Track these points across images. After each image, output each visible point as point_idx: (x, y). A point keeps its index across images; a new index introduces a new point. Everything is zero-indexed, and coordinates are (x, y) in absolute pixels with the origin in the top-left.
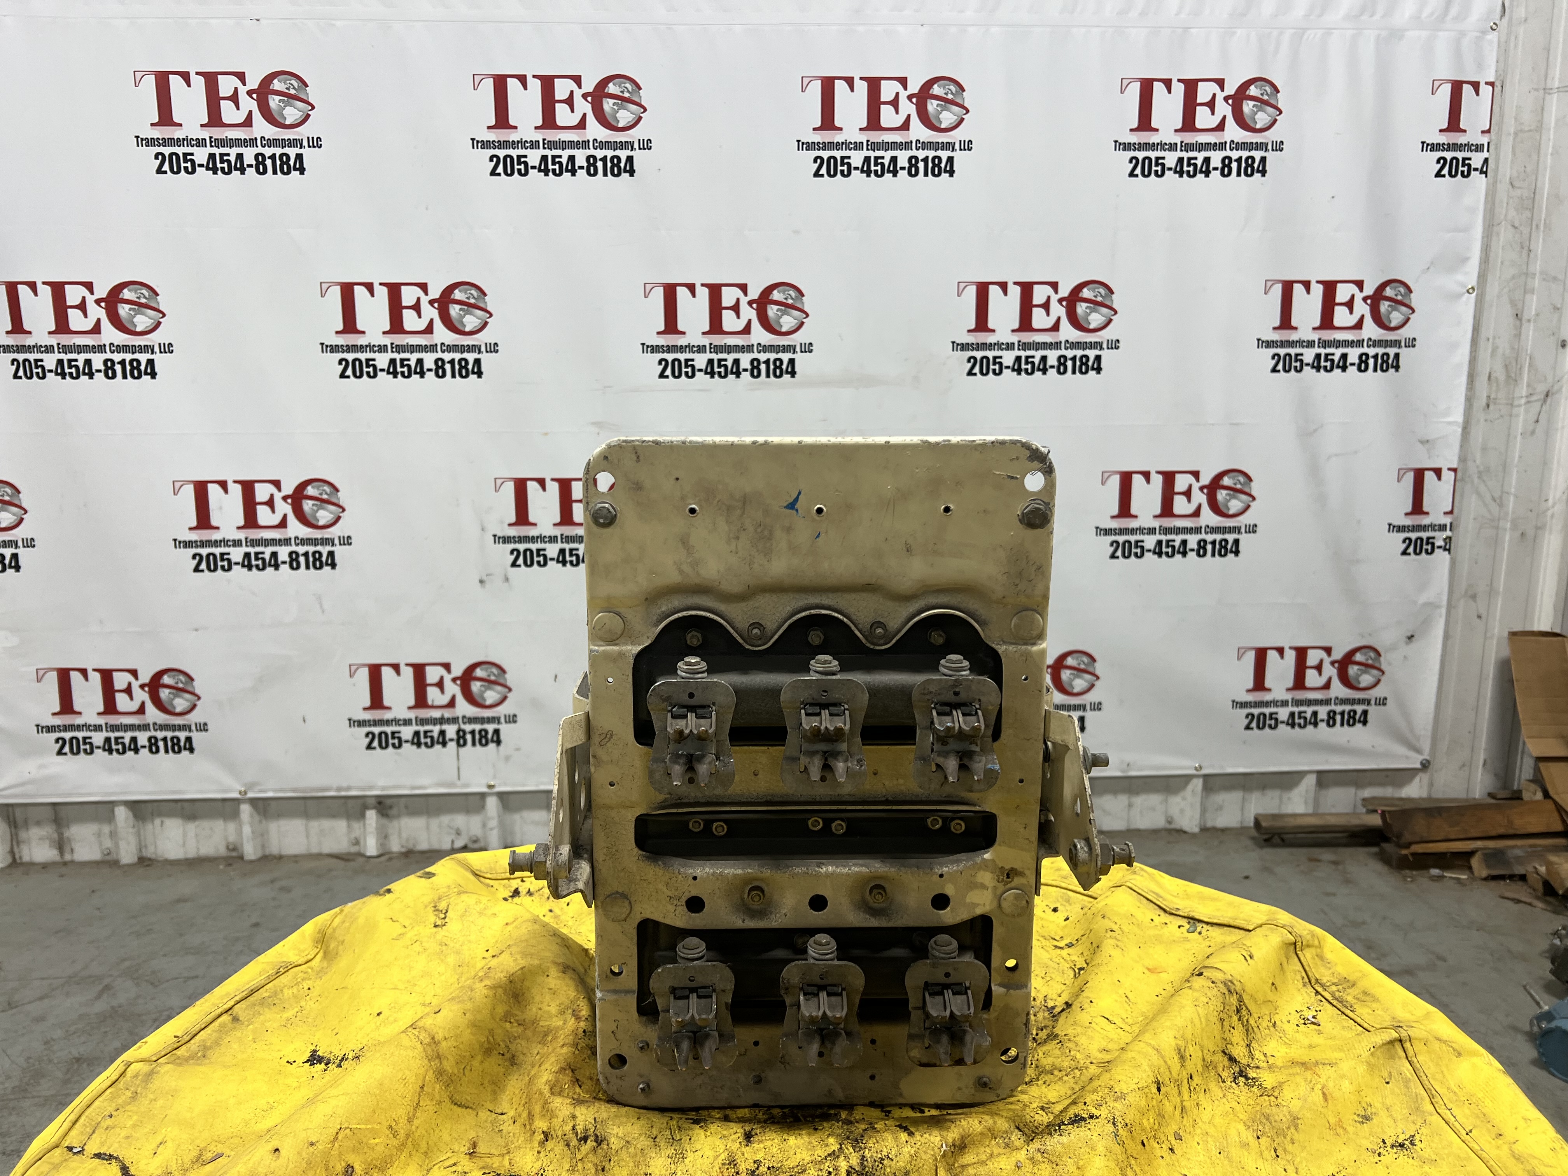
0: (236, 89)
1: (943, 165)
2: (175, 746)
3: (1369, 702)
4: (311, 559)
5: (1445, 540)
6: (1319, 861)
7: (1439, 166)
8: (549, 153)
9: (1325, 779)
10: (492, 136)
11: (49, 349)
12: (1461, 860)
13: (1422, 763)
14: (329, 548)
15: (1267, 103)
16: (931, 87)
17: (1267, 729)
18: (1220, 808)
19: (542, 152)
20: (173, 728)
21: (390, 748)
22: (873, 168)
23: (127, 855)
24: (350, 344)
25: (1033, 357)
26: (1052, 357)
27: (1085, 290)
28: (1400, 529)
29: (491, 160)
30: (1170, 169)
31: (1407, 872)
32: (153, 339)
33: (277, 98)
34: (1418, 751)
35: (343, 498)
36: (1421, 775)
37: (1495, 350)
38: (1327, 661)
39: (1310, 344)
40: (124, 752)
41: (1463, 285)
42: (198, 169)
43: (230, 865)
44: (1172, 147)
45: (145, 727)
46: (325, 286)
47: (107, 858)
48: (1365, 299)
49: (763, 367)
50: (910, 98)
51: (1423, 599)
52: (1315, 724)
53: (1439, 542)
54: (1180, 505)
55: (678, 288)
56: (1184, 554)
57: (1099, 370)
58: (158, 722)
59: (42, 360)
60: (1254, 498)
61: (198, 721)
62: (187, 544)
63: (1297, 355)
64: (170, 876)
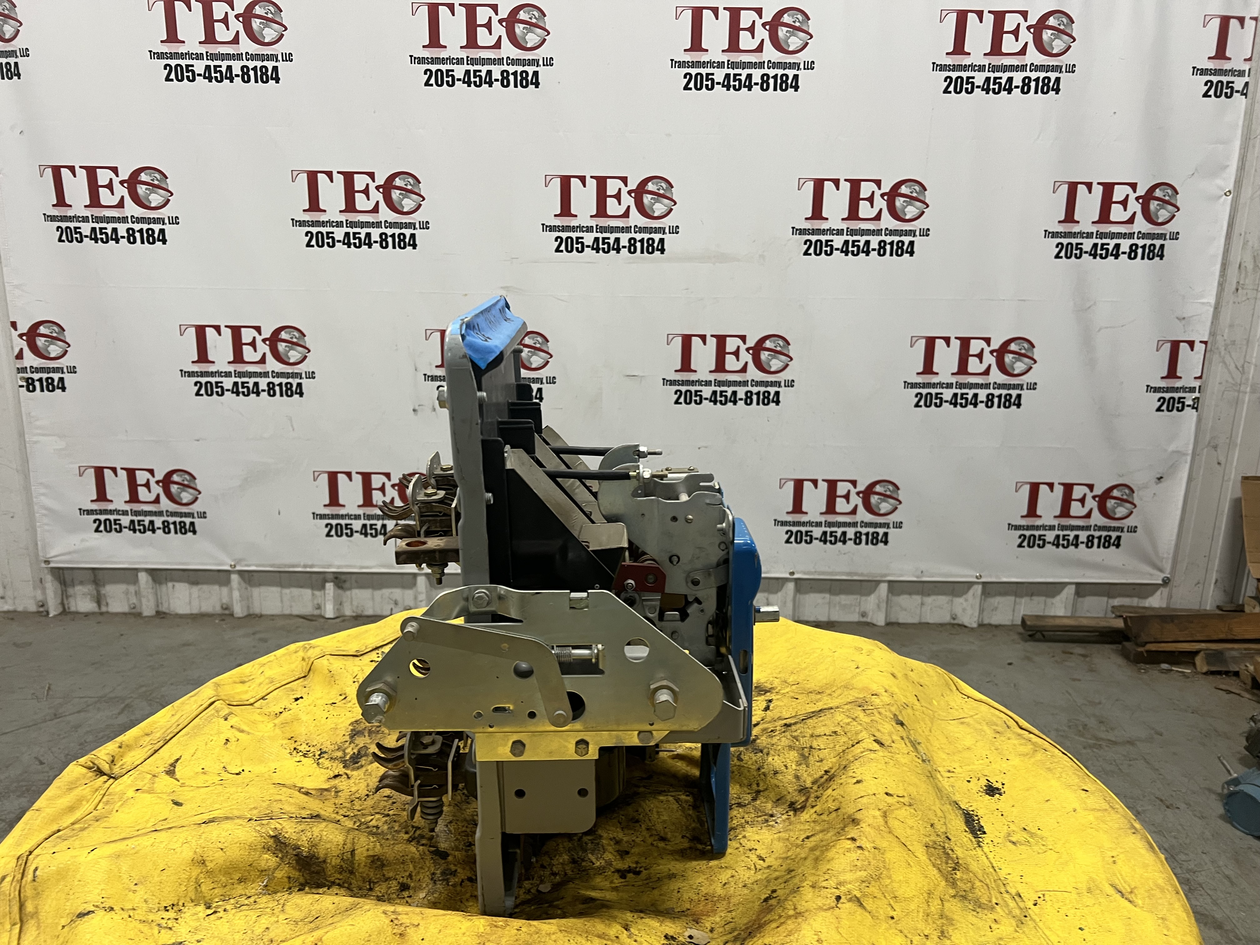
0: (226, 13)
1: (789, 82)
2: (182, 529)
3: (1121, 529)
4: (284, 389)
5: (1194, 399)
6: (1071, 653)
7: (1207, 88)
8: (472, 68)
9: (1082, 589)
10: (427, 54)
11: (85, 219)
12: (1187, 658)
13: (1163, 580)
14: (298, 381)
15: (1063, 32)
16: (782, 16)
17: (1036, 547)
18: (996, 609)
19: (466, 67)
20: (181, 515)
21: (344, 537)
22: (732, 83)
23: (148, 609)
24: (314, 220)
25: (859, 241)
26: (874, 242)
27: (903, 187)
28: (1156, 390)
29: (425, 73)
30: (978, 87)
31: (1142, 665)
32: (164, 213)
33: (258, 21)
34: (1161, 570)
35: (309, 341)
36: (1162, 589)
37: (1245, 243)
38: (1089, 495)
39: (1089, 235)
40: (144, 532)
41: (1221, 188)
42: (197, 78)
43: (223, 620)
44: (981, 68)
45: (160, 514)
46: (295, 173)
47: (133, 611)
48: (1137, 199)
49: (638, 245)
50: (764, 25)
51: (1172, 448)
52: (1076, 546)
53: (1189, 402)
54: (974, 365)
55: (572, 179)
56: (975, 405)
57: (912, 253)
58: (170, 510)
59: (79, 228)
60: (1035, 362)
61: (199, 510)
62: (191, 374)
63: (1077, 244)
64: (178, 626)
